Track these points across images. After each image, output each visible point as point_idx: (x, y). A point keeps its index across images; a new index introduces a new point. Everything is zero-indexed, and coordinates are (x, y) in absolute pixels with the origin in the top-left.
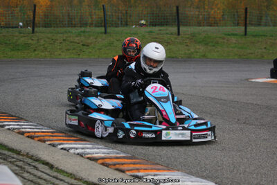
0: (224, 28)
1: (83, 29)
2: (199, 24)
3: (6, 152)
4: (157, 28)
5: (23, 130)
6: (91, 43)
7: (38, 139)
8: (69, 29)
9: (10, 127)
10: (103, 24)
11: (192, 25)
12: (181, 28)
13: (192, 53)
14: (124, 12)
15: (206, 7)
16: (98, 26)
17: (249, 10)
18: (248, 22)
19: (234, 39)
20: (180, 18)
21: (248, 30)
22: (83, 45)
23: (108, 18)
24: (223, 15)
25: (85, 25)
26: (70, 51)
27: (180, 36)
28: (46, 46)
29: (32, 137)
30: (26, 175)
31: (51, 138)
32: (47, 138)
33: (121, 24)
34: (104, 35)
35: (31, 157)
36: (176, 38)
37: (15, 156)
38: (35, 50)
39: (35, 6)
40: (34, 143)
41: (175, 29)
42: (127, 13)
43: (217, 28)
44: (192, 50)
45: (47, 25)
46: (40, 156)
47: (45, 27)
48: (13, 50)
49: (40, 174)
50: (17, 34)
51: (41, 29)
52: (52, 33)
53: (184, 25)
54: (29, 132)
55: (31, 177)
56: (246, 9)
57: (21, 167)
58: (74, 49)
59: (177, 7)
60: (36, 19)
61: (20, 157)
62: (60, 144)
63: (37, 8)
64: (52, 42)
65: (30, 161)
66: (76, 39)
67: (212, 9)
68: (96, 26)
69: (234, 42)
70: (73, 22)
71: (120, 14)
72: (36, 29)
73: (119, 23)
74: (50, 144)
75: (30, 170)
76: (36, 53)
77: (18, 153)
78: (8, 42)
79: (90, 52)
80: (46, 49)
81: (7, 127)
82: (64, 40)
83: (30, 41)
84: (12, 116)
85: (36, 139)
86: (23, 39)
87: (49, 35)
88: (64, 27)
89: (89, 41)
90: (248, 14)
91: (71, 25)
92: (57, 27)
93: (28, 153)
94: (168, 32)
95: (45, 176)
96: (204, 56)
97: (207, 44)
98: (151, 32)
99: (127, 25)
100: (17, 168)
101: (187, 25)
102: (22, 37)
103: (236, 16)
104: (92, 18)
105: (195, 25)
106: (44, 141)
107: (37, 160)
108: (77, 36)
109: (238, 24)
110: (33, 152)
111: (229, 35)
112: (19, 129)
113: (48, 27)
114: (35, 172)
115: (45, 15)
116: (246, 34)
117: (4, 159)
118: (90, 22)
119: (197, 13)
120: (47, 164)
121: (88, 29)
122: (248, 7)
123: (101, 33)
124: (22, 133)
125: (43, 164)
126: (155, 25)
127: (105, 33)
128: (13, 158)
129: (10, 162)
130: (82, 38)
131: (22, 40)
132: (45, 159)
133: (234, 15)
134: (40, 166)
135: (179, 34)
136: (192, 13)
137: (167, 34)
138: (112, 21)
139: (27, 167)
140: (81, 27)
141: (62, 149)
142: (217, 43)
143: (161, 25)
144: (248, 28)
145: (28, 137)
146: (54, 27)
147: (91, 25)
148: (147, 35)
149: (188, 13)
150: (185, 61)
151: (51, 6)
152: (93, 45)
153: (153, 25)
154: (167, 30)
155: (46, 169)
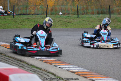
1: (68, 15)
2: (119, 14)
3: (35, 69)
4: (100, 15)
5: (43, 59)
7: (49, 63)
10: (77, 13)
11: (116, 14)
12: (111, 15)
14: (86, 8)
16: (75, 14)
20: (111, 11)
22: (68, 22)
23: (79, 11)
29: (46, 62)
31: (55, 63)
32: (53, 63)
35: (46, 71)
37: (39, 70)
39: (47, 5)
40: (47, 65)
44: (116, 25)
46: (50, 71)
47: (52, 14)
50: (39, 17)
51: (50, 15)
52: (55, 17)
54: (45, 60)
57: (42, 75)
58: (64, 24)
59: (110, 6)
60: (48, 11)
61: (41, 71)
62: (59, 65)
63: (48, 6)
64: (55, 21)
65: (45, 73)
66: (65, 20)
68: (73, 14)
71: (84, 9)
72: (48, 15)
73: (84, 13)
74: (54, 66)
75: (46, 77)
77: (41, 69)
78: (35, 21)
79: (71, 26)
81: (35, 58)
82: (60, 20)
85: (48, 63)
89: (71, 21)
93: (45, 69)
98: (98, 17)
99: (87, 14)
100: (40, 76)
101: (114, 14)
102: (42, 19)
104: (72, 11)
106: (52, 64)
107: (49, 72)
110: (47, 69)
112: (41, 59)
113: (53, 14)
117: (35, 72)
119: (118, 9)
120: (53, 74)
121: (70, 15)
123: (76, 17)
124: (42, 61)
125: (51, 74)
127: (78, 17)
128: (38, 71)
129: (37, 73)
130: (68, 19)
132: (52, 72)
135: (110, 18)
136: (116, 9)
138: (81, 12)
139: (44, 75)
140: (67, 14)
141: (60, 67)
143: (102, 14)
145: (45, 62)
146: (56, 14)
147: (71, 14)
148: (96, 18)
149: (114, 9)
150: (113, 30)
151: (54, 6)
152: (72, 23)
153: (99, 14)
154: (105, 16)
155: (53, 76)
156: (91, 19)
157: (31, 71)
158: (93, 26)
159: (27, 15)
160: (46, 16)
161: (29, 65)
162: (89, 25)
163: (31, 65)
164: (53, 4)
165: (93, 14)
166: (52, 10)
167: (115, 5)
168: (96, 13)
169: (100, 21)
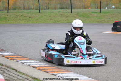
1: (30, 11)
2: (81, 8)
4: (62, 10)
6: (33, 17)
8: (24, 11)
10: (39, 9)
11: (77, 9)
12: (73, 10)
14: (48, 3)
15: (83, 1)
18: (102, 7)
19: (95, 15)
20: (72, 5)
21: (102, 10)
22: (30, 18)
23: (40, 6)
24: (91, 4)
25: (31, 9)
26: (24, 20)
27: (72, 13)
28: (13, 18)
29: (8, 58)
30: (5, 74)
31: (16, 58)
32: (14, 58)
33: (47, 8)
34: (39, 13)
35: (8, 67)
38: (9, 20)
40: (9, 60)
41: (70, 10)
43: (88, 9)
45: (14, 9)
46: (11, 66)
47: (13, 10)
49: (11, 74)
50: (1, 13)
51: (11, 11)
52: (16, 12)
53: (74, 9)
54: (6, 56)
55: (8, 75)
56: (101, 1)
57: (3, 71)
58: (26, 20)
59: (71, 1)
60: (9, 7)
61: (3, 67)
62: (20, 61)
63: (9, 2)
64: (16, 16)
65: (7, 68)
66: (27, 15)
67: (86, 1)
68: (35, 9)
69: (96, 16)
70: (25, 8)
71: (46, 4)
72: (9, 11)
73: (46, 8)
74: (16, 61)
75: (7, 72)
76: (9, 21)
77: (2, 65)
79: (33, 21)
80: (13, 19)
82: (22, 16)
83: (6, 16)
85: (10, 59)
87: (15, 14)
88: (21, 10)
89: (33, 16)
90: (102, 3)
91: (25, 9)
92: (19, 10)
93: (6, 65)
94: (67, 11)
95: (13, 75)
97: (84, 17)
98: (59, 12)
99: (49, 9)
100: (1, 71)
101: (75, 9)
102: (3, 14)
103: (96, 5)
104: (33, 6)
105: (79, 9)
106: (13, 60)
107: (10, 68)
108: (27, 14)
109: (97, 8)
110: (8, 64)
111: (93, 13)
112: (2, 54)
114: (9, 73)
115: (13, 5)
116: (101, 12)
118: (33, 8)
119: (79, 3)
121: (32, 11)
124: (4, 56)
125: (13, 69)
126: (61, 9)
127: (39, 12)
130: (29, 15)
131: (3, 16)
132: (13, 67)
133: (96, 4)
134: (11, 70)
136: (77, 3)
137: (67, 12)
138: (43, 7)
139: (6, 71)
141: (21, 63)
142: (88, 16)
143: (64, 8)
144: (102, 9)
145: (6, 58)
146: (17, 10)
148: (57, 13)
149: (76, 3)
151: (16, 1)
152: (34, 18)
154: (66, 11)
155: (14, 72)
156: (53, 14)
158: (55, 20)
160: (7, 11)
162: (51, 20)
165: (55, 9)
166: (14, 5)
168: (57, 8)
169: (62, 16)
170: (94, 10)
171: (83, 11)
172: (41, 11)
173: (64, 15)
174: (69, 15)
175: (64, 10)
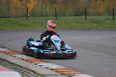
0: (104, 16)
1: (47, 17)
2: (94, 15)
3: (17, 67)
7: (30, 61)
8: (42, 17)
9: (18, 57)
10: (55, 16)
11: (92, 16)
12: (87, 17)
13: (92, 27)
14: (64, 11)
15: (97, 8)
17: (115, 10)
18: (114, 14)
19: (108, 21)
20: (87, 13)
21: (114, 17)
23: (57, 13)
24: (104, 11)
25: (48, 16)
26: (42, 27)
28: (32, 24)
29: (27, 61)
30: (25, 76)
31: (35, 61)
32: (34, 61)
33: (63, 15)
34: (56, 20)
35: (27, 69)
36: (85, 21)
37: (20, 68)
38: (28, 26)
39: (28, 8)
41: (84, 17)
42: (65, 11)
43: (101, 16)
44: (92, 26)
45: (33, 16)
46: (30, 68)
48: (19, 26)
49: (30, 76)
50: (20, 20)
51: (30, 17)
54: (26, 59)
56: (114, 9)
57: (23, 73)
58: (43, 26)
59: (85, 9)
61: (22, 69)
64: (34, 23)
65: (26, 70)
67: (99, 9)
68: (52, 16)
70: (43, 15)
71: (62, 12)
72: (28, 18)
74: (34, 64)
75: (26, 74)
76: (28, 27)
77: (22, 67)
78: (16, 23)
80: (32, 26)
81: (17, 57)
82: (39, 22)
83: (25, 23)
84: (19, 53)
85: (29, 62)
86: (23, 22)
87: (33, 20)
88: (39, 17)
90: (114, 11)
91: (42, 16)
92: (37, 17)
93: (25, 67)
94: (82, 18)
95: (32, 76)
96: (96, 28)
97: (97, 23)
98: (74, 19)
99: (65, 16)
100: (21, 73)
101: (89, 16)
103: (109, 12)
104: (51, 13)
106: (32, 63)
107: (29, 70)
108: (45, 21)
109: (110, 15)
110: (27, 67)
111: (106, 19)
112: (22, 58)
114: (28, 75)
116: (113, 19)
117: (16, 70)
118: (50, 15)
119: (93, 11)
120: (33, 71)
122: (114, 8)
124: (23, 59)
125: (32, 71)
126: (76, 16)
127: (56, 19)
128: (20, 69)
130: (47, 21)
132: (32, 69)
133: (108, 12)
134: (30, 72)
135: (86, 19)
136: (91, 11)
137: (81, 19)
138: (59, 14)
139: (25, 73)
140: (46, 17)
141: (39, 65)
142: (102, 23)
143: (79, 16)
144: (114, 16)
145: (25, 61)
146: (35, 17)
147: (50, 16)
148: (73, 20)
149: (90, 11)
150: (89, 30)
151: (34, 9)
153: (75, 16)
155: (33, 74)
156: (69, 20)
157: (13, 69)
158: (70, 27)
159: (9, 17)
160: (26, 18)
161: (11, 63)
162: (67, 26)
163: (13, 64)
164: (33, 7)
165: (71, 16)
166: (32, 12)
167: (90, 7)
168: (73, 15)
169: (77, 22)
170: (107, 17)
171: (96, 18)
172: (57, 18)
173: (79, 22)
174: (84, 21)
175: (79, 17)
